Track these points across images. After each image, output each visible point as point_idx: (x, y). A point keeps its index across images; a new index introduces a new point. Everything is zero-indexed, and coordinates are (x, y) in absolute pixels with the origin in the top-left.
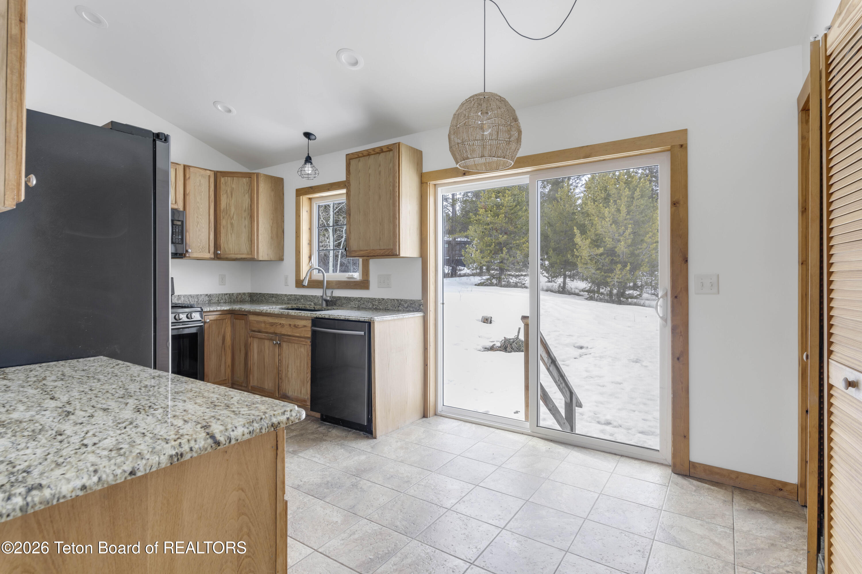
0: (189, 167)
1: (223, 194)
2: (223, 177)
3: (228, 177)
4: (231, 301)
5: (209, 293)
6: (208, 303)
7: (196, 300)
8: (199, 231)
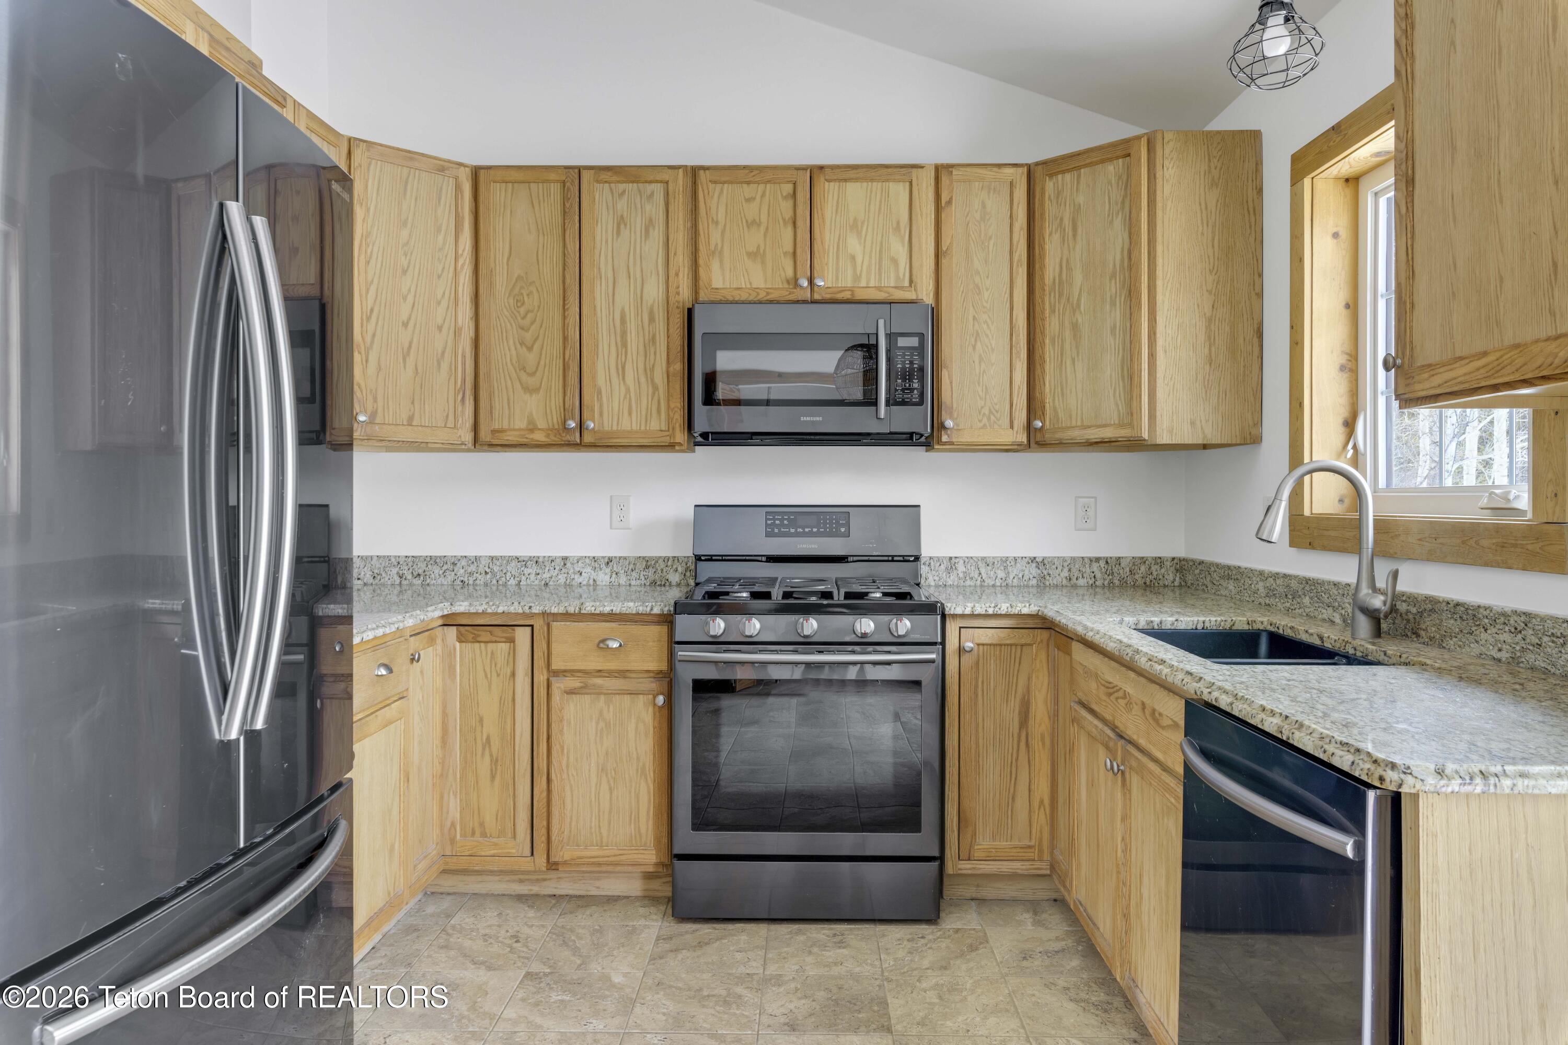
0: (949, 167)
1: (1050, 234)
2: (1051, 176)
3: (1063, 172)
4: (1111, 582)
5: (1040, 554)
6: (1038, 586)
7: (1001, 574)
8: (981, 360)
